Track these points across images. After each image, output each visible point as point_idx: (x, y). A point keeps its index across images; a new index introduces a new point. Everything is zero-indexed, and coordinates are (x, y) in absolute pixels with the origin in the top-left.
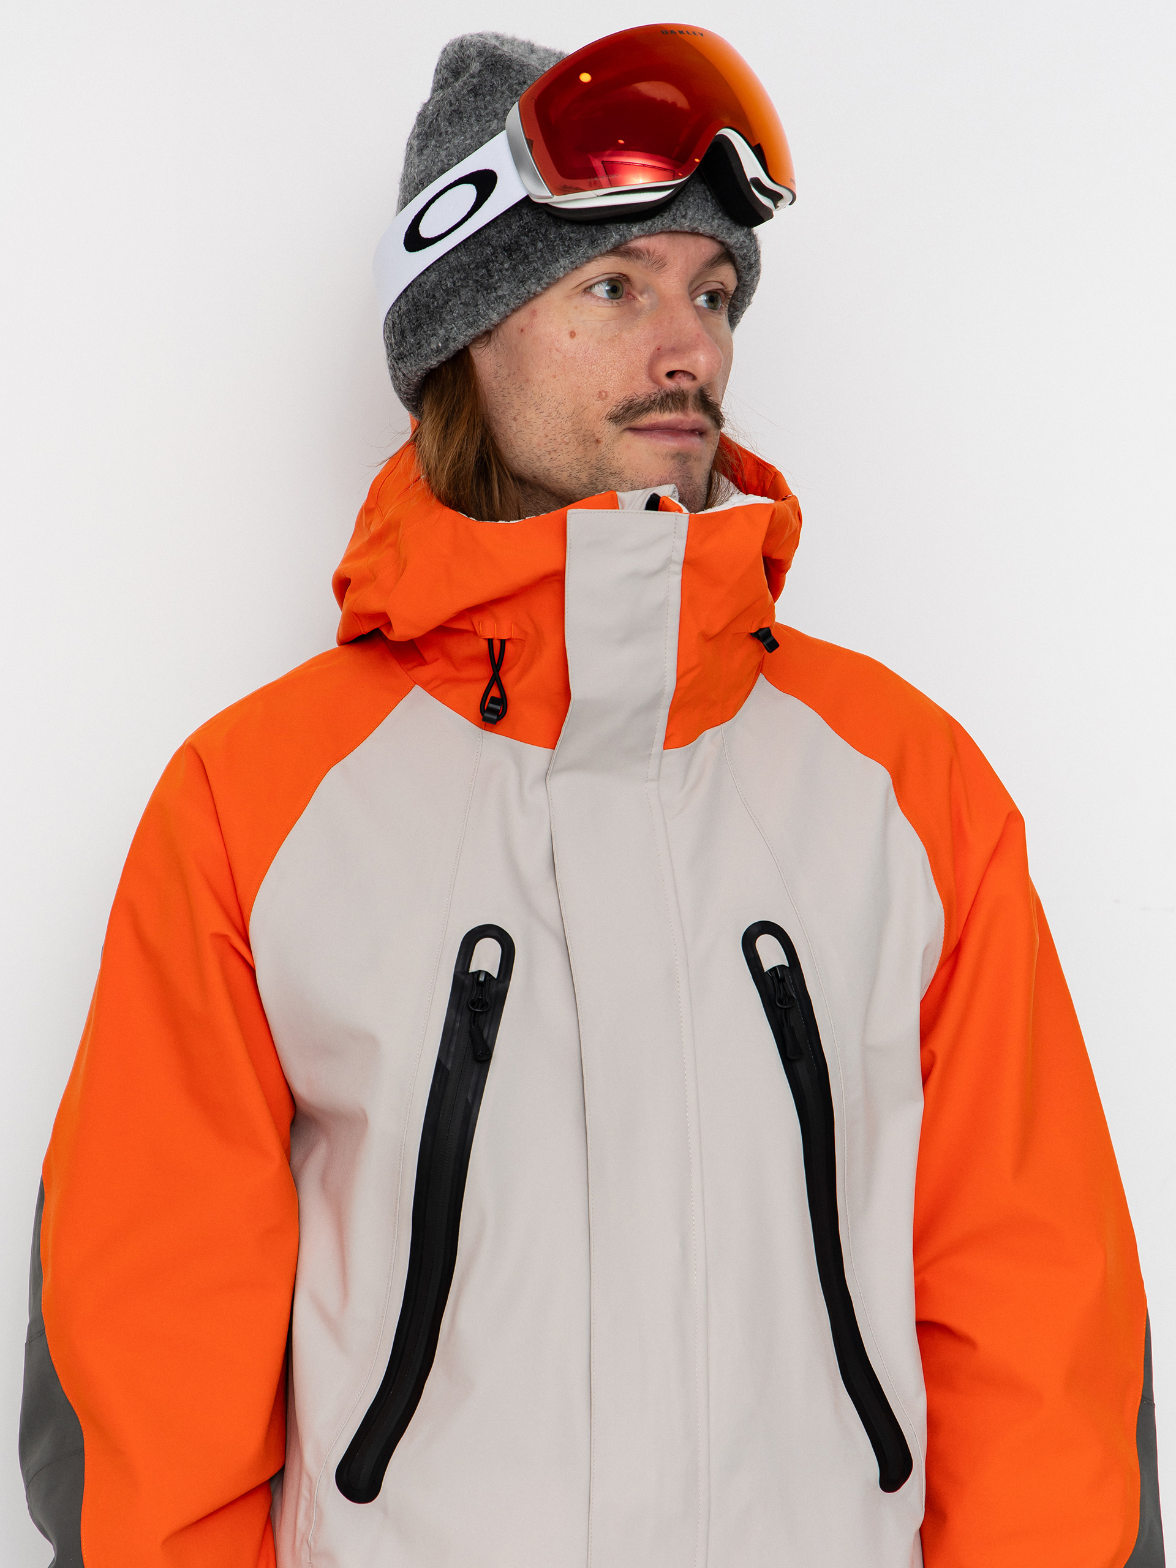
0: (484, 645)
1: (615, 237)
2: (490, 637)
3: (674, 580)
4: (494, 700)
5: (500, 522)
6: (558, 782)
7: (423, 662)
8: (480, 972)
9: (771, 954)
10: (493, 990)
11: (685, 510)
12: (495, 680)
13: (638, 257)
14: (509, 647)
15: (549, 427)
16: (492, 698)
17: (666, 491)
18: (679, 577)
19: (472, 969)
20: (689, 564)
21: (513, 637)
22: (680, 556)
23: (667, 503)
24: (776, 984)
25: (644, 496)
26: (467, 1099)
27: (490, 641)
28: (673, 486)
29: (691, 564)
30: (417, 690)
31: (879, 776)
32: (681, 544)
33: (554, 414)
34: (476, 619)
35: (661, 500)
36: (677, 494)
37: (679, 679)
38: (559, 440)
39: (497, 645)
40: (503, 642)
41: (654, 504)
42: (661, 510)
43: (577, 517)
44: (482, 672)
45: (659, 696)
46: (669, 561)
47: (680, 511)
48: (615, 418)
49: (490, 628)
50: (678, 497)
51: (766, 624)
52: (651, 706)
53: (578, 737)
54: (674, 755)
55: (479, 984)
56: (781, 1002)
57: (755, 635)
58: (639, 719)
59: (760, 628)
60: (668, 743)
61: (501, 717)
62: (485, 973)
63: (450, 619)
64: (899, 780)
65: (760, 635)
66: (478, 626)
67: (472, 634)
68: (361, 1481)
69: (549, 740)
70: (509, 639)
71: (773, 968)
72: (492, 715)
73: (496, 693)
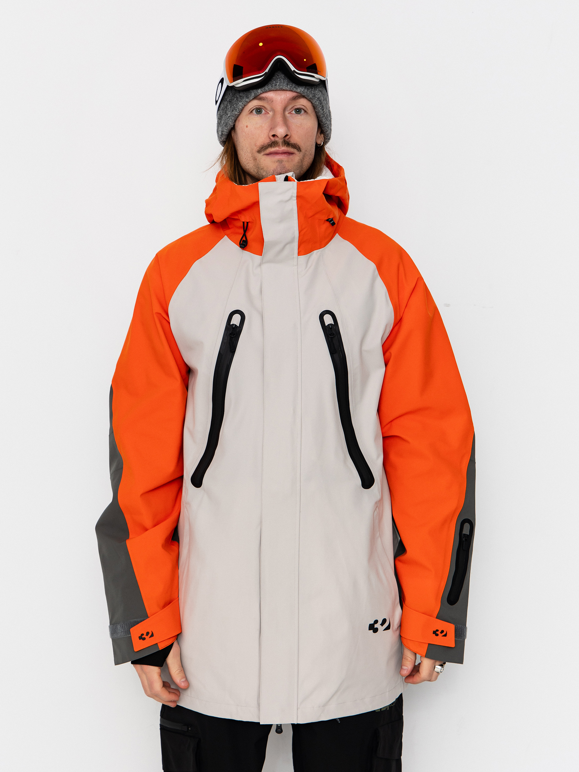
0: (242, 223)
1: (253, 95)
2: (243, 221)
3: (295, 202)
4: (244, 241)
5: (243, 185)
6: (264, 266)
7: (229, 228)
8: (233, 324)
9: (328, 320)
10: (238, 330)
11: (296, 180)
12: (244, 235)
13: (264, 100)
14: (250, 224)
15: (246, 156)
16: (243, 240)
17: (290, 174)
18: (296, 201)
19: (231, 324)
20: (298, 197)
21: (251, 221)
22: (295, 195)
23: (290, 178)
24: (329, 330)
25: (283, 176)
26: (227, 364)
27: (244, 222)
29: (299, 197)
30: (226, 237)
32: (295, 191)
33: (246, 152)
34: (239, 215)
35: (289, 177)
36: (293, 175)
37: (300, 232)
38: (249, 159)
39: (246, 223)
40: (248, 223)
41: (287, 179)
42: (289, 181)
43: (261, 184)
44: (242, 231)
45: (294, 238)
46: (292, 197)
47: (294, 181)
48: (259, 152)
49: (244, 218)
51: (331, 217)
52: (292, 241)
53: (269, 252)
54: (303, 258)
55: (233, 328)
56: (330, 335)
57: (327, 220)
58: (288, 246)
59: (329, 218)
60: (299, 254)
61: (245, 247)
62: (235, 325)
63: (229, 216)
64: (379, 267)
65: (329, 220)
66: (240, 217)
67: (238, 220)
68: (197, 481)
69: (260, 253)
70: (249, 222)
71: (329, 324)
72: (244, 245)
73: (244, 239)
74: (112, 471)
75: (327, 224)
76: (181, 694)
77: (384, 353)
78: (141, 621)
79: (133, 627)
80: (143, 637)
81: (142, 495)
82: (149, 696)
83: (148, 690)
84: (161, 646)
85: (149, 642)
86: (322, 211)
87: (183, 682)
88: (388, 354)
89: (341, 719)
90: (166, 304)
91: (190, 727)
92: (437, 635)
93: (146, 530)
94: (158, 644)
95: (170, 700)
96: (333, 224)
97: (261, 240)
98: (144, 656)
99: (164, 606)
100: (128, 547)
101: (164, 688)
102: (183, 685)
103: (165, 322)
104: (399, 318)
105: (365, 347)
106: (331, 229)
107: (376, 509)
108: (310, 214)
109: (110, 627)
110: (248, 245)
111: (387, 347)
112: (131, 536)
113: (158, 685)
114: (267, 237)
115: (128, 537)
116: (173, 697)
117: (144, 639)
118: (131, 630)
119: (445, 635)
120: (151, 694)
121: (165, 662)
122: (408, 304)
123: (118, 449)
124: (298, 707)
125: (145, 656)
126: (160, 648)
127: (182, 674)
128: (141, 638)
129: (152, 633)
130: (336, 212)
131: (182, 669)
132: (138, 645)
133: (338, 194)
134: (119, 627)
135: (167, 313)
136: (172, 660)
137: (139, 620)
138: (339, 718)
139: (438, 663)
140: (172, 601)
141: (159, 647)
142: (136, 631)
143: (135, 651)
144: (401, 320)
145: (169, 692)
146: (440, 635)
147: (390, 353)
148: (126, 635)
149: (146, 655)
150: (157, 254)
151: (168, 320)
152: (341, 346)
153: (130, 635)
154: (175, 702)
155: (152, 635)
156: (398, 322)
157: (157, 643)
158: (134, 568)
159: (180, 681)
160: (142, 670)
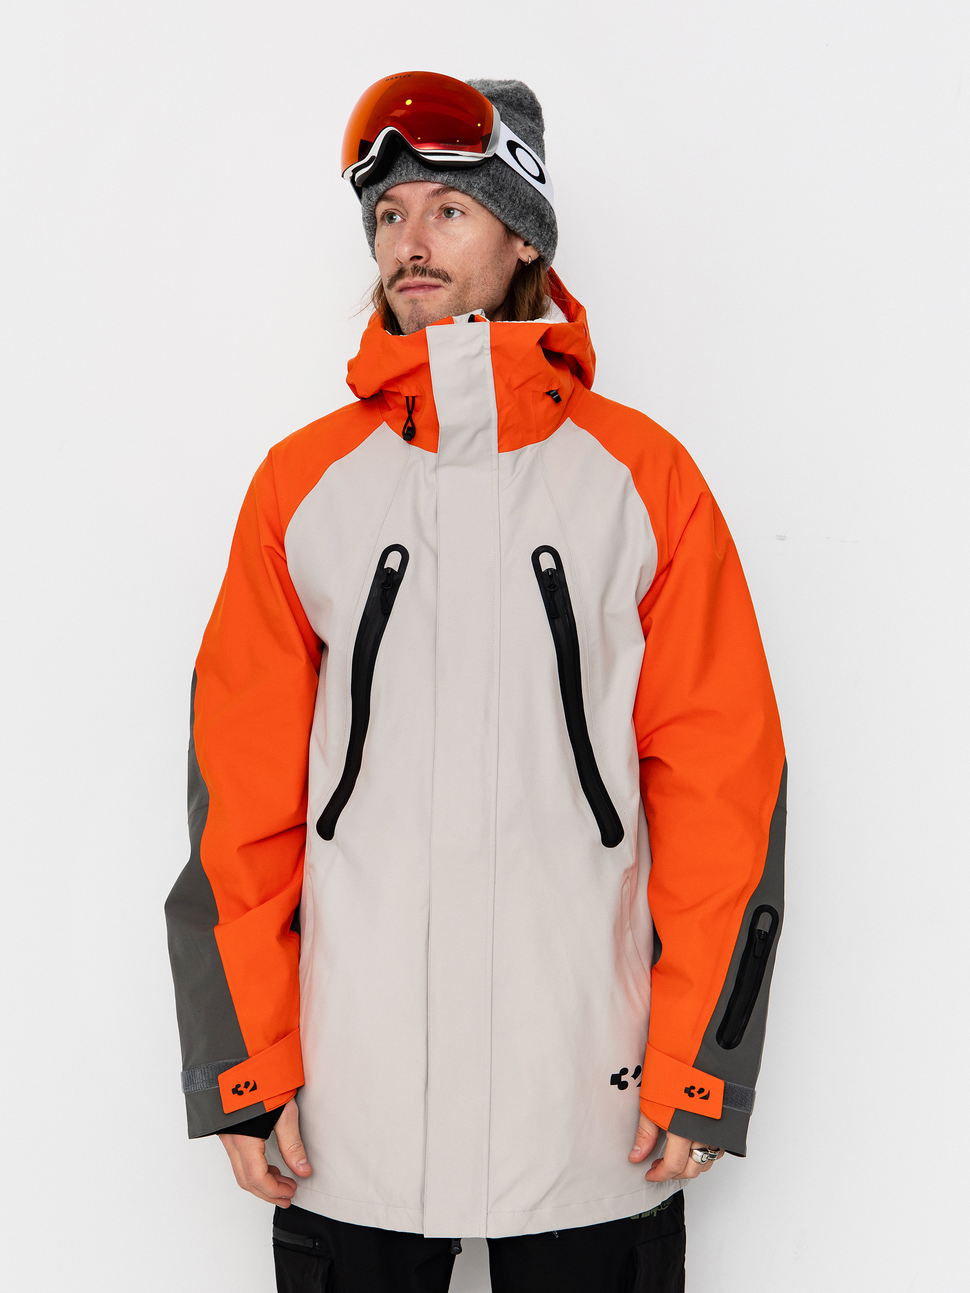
0: (405, 399)
2: (407, 395)
3: (487, 359)
4: (409, 429)
6: (442, 472)
7: (388, 408)
10: (395, 578)
11: (488, 320)
12: (410, 419)
14: (417, 400)
16: (408, 427)
17: (477, 312)
18: (490, 356)
20: (494, 349)
21: (418, 394)
22: (488, 345)
23: (479, 318)
24: (548, 578)
25: (467, 316)
26: (376, 634)
27: (407, 398)
28: (481, 310)
30: (384, 423)
31: (624, 471)
32: (488, 339)
34: (400, 386)
35: (476, 317)
36: (484, 314)
37: (499, 411)
39: (411, 399)
40: (414, 398)
41: (472, 319)
42: (476, 322)
43: (431, 331)
44: (405, 412)
45: (490, 421)
46: (482, 349)
47: (485, 321)
50: (485, 315)
51: (555, 388)
52: (485, 427)
53: (449, 446)
54: (507, 456)
55: (388, 574)
56: (549, 587)
57: (548, 393)
58: (480, 435)
59: (550, 389)
60: (501, 449)
61: (413, 438)
62: (392, 569)
63: (383, 387)
64: (637, 474)
65: (551, 393)
66: (400, 390)
67: (398, 394)
68: (327, 829)
69: (434, 449)
70: (416, 396)
71: (547, 569)
72: (409, 435)
73: (410, 425)
74: (191, 810)
75: (549, 400)
76: (298, 1186)
77: (642, 619)
78: (237, 1064)
79: (222, 1072)
80: (239, 1089)
81: (239, 849)
82: (244, 1188)
83: (243, 1178)
84: (269, 1107)
85: (248, 1099)
86: (537, 375)
87: (302, 1165)
88: (647, 619)
89: (561, 1232)
90: (281, 529)
91: (318, 1240)
92: (692, 1095)
93: (248, 909)
94: (264, 1102)
95: (279, 1196)
96: (558, 400)
97: (435, 426)
98: (239, 1122)
99: (276, 1040)
100: (217, 939)
101: (269, 1175)
102: (301, 1170)
103: (279, 561)
104: (666, 561)
105: (609, 608)
106: (555, 410)
107: (626, 881)
108: (516, 382)
109: (182, 1074)
110: (416, 435)
111: (645, 609)
112: (222, 919)
113: (259, 1170)
114: (443, 420)
115: (216, 923)
116: (284, 1192)
117: (241, 1093)
118: (219, 1077)
119: (706, 1098)
120: (247, 1183)
121: (272, 1132)
122: (683, 537)
123: (201, 772)
124: (488, 1211)
125: (241, 1121)
126: (266, 1109)
127: (301, 1152)
128: (236, 1091)
129: (255, 1083)
130: (564, 381)
131: (301, 1143)
132: (231, 1104)
133: (571, 352)
134: (198, 1073)
135: (281, 544)
136: (285, 1128)
137: (233, 1061)
138: (557, 1231)
139: (696, 1146)
140: (290, 1033)
141: (266, 1107)
142: (228, 1080)
143: (226, 1112)
144: (670, 564)
145: (279, 1183)
146: (697, 1096)
147: (651, 619)
148: (211, 1087)
149: (243, 1121)
150: (270, 450)
151: (283, 556)
152: (568, 606)
153: (217, 1087)
154: (288, 1199)
155: (255, 1088)
156: (665, 569)
157: (262, 1101)
158: (226, 974)
159: (296, 1164)
160: (234, 1143)
